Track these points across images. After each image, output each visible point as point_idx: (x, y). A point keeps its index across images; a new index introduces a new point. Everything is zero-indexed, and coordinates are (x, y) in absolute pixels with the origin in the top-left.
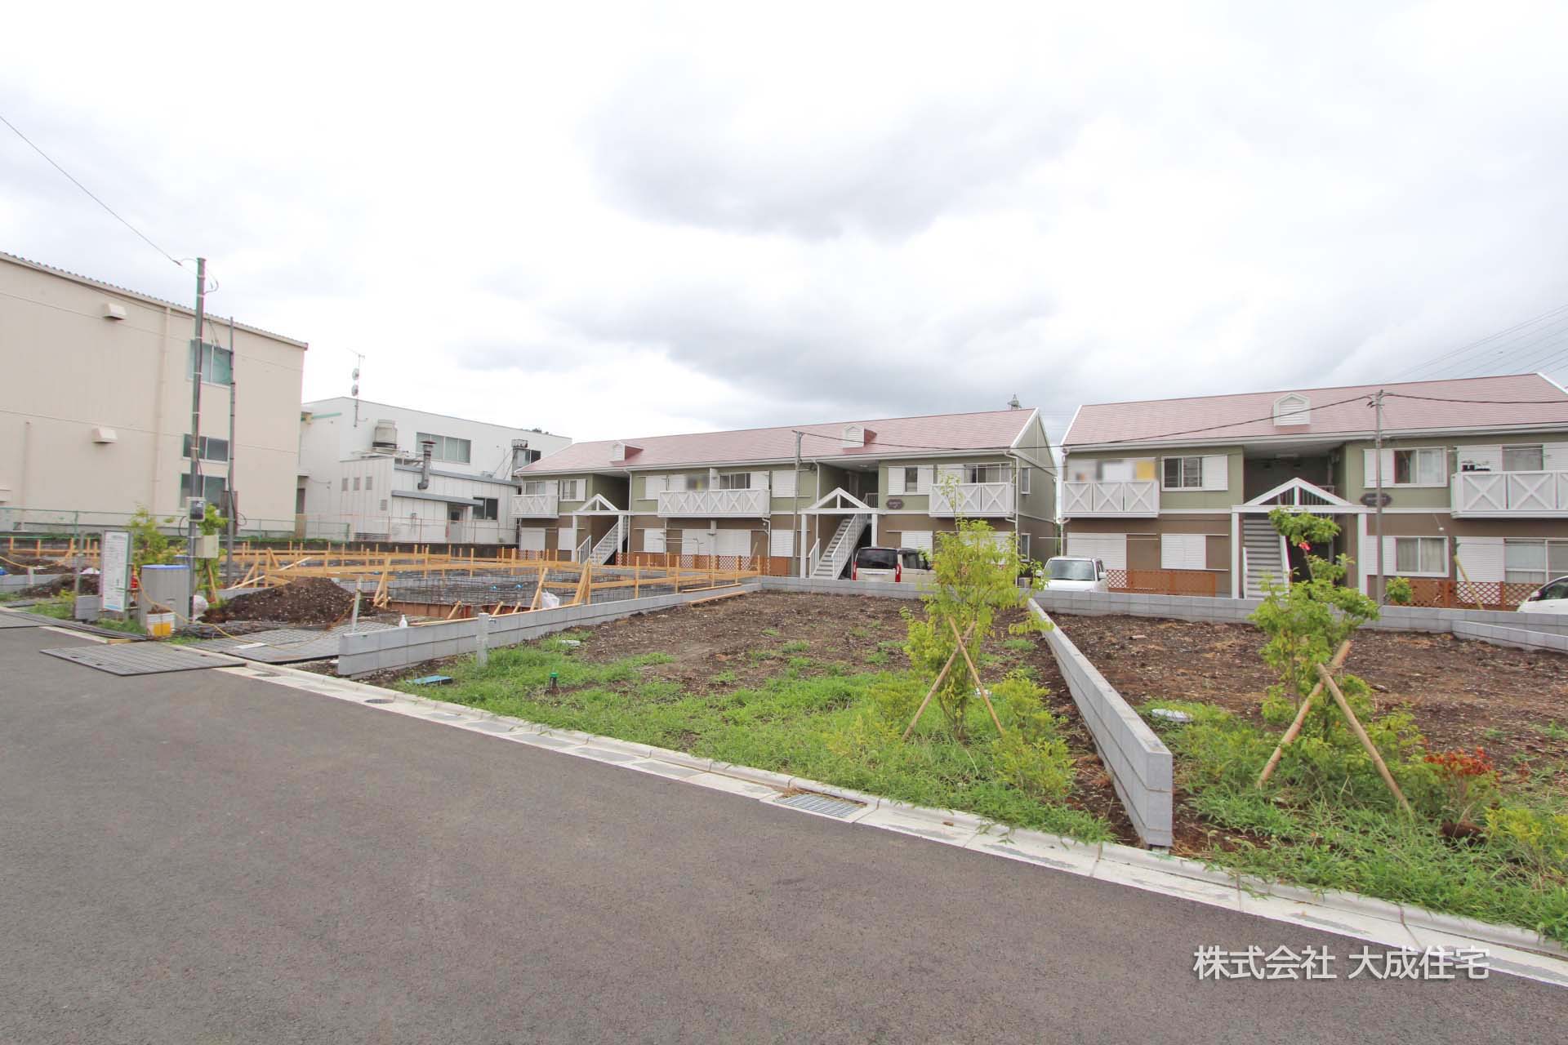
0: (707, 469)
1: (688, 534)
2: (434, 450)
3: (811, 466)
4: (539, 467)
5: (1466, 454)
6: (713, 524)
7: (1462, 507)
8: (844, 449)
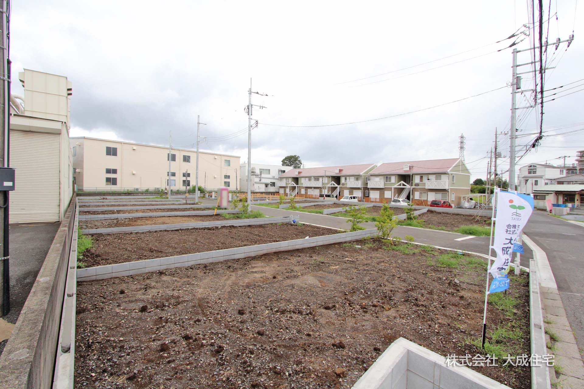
1: (309, 190)
2: (262, 173)
3: (329, 177)
4: (284, 175)
5: (430, 177)
6: (313, 188)
7: (427, 187)
8: (335, 173)
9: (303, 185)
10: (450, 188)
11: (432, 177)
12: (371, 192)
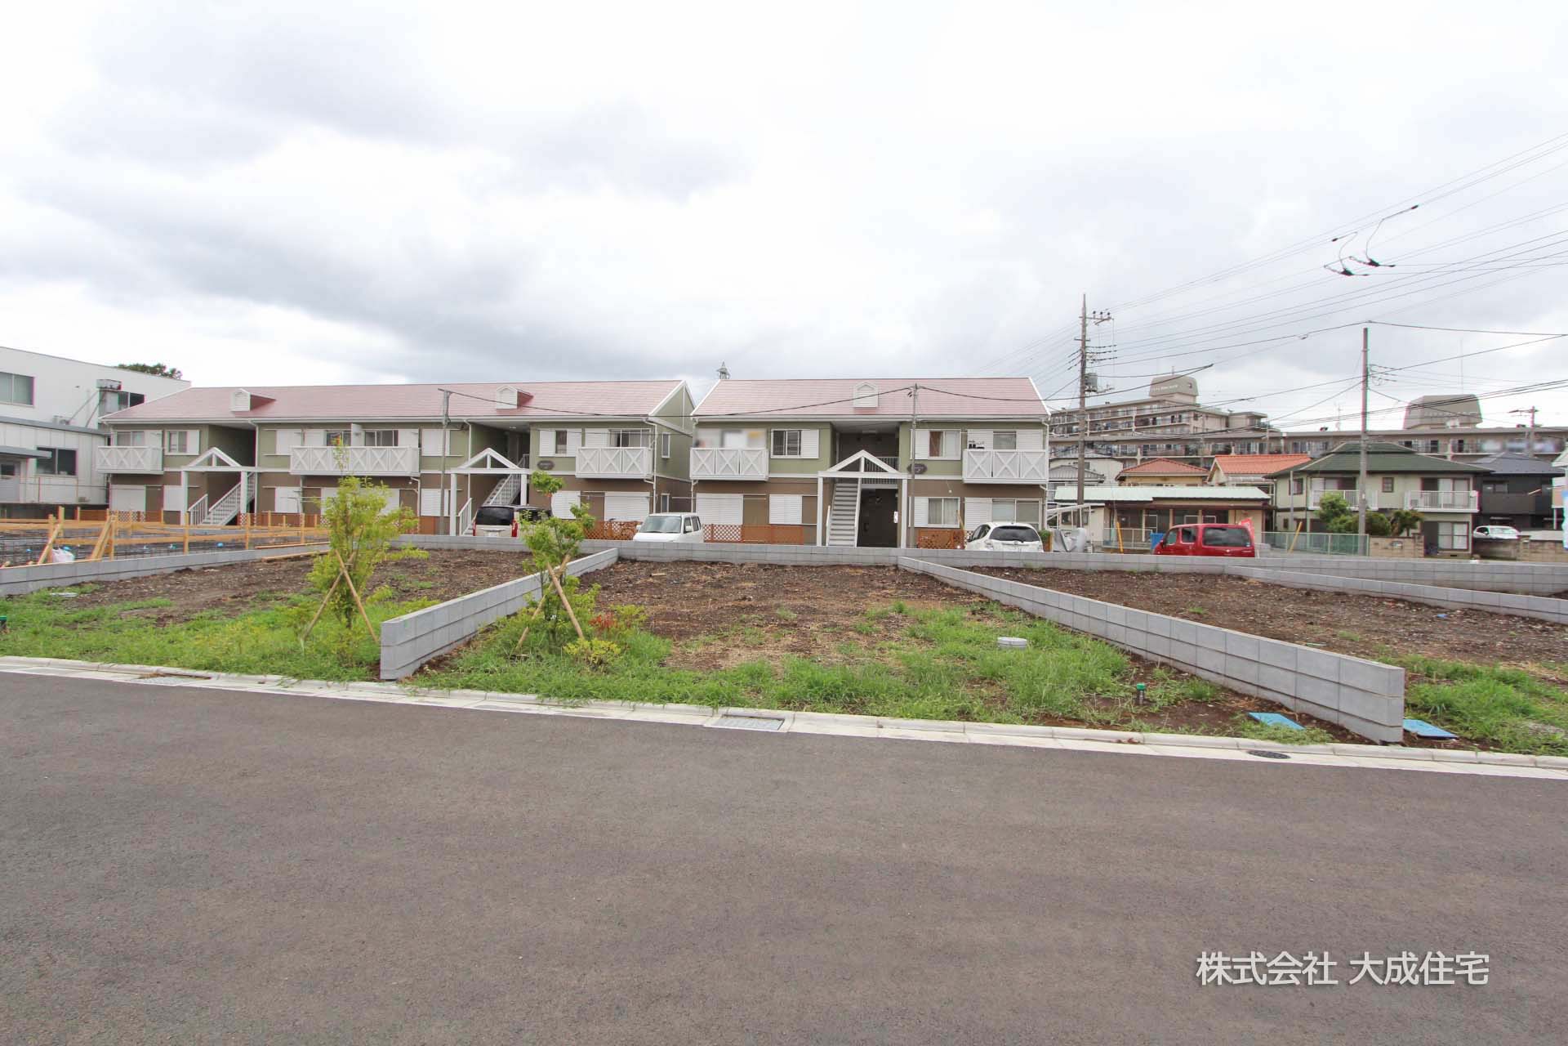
0: (349, 424)
3: (463, 426)
7: (968, 477)
8: (496, 408)
9: (288, 466)
11: (983, 438)
12: (698, 502)
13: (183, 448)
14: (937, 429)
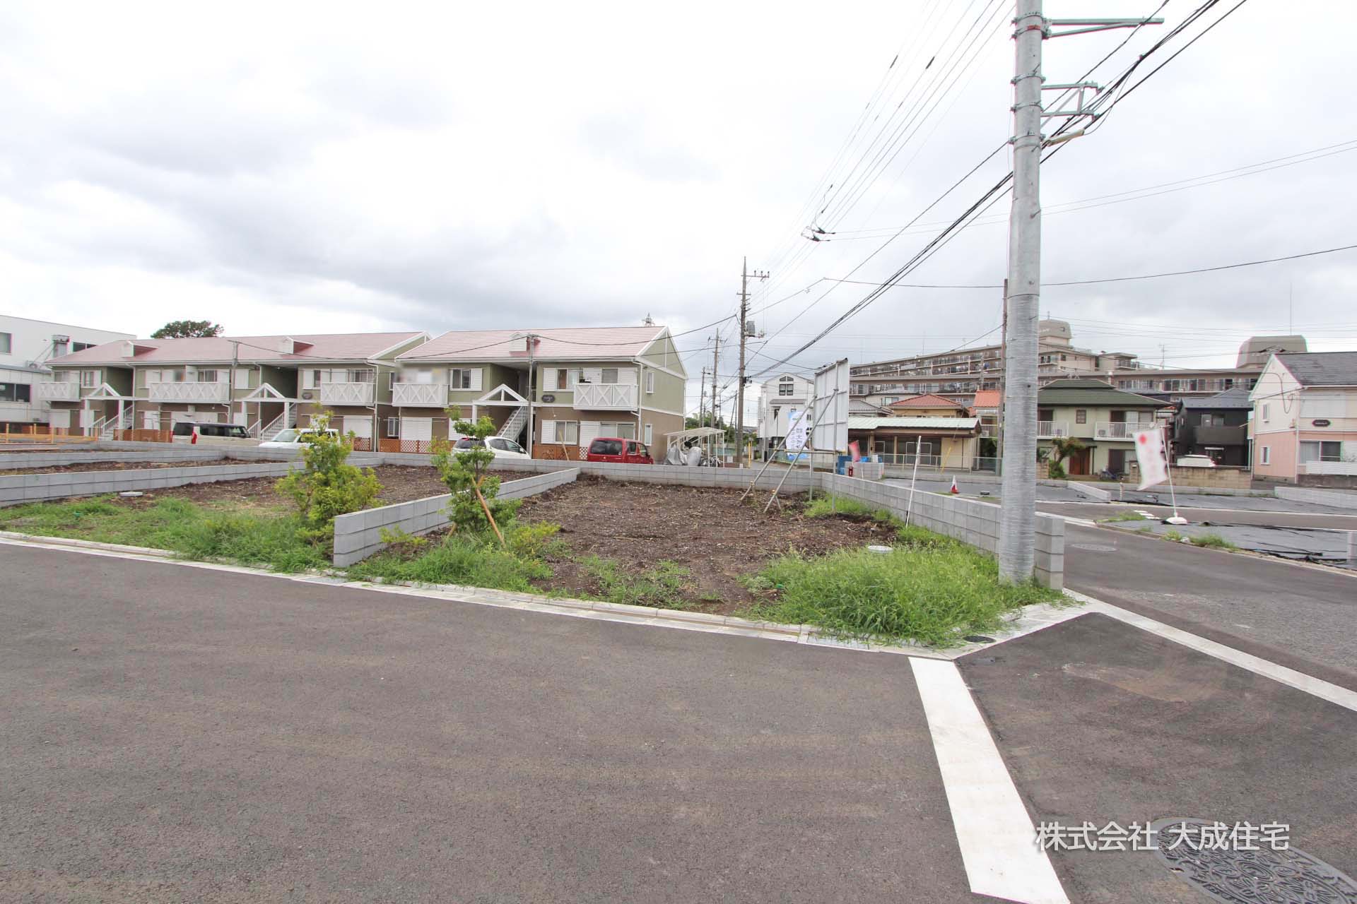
0: (184, 366)
1: (174, 413)
4: (75, 358)
5: (589, 373)
6: (190, 407)
7: (577, 405)
8: (281, 355)
9: (147, 396)
10: (641, 407)
11: (592, 374)
12: (404, 423)
13: (92, 384)
14: (563, 367)
